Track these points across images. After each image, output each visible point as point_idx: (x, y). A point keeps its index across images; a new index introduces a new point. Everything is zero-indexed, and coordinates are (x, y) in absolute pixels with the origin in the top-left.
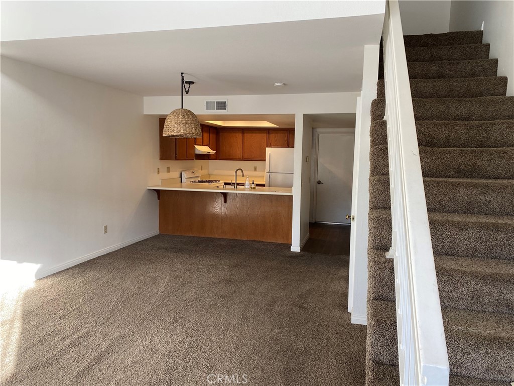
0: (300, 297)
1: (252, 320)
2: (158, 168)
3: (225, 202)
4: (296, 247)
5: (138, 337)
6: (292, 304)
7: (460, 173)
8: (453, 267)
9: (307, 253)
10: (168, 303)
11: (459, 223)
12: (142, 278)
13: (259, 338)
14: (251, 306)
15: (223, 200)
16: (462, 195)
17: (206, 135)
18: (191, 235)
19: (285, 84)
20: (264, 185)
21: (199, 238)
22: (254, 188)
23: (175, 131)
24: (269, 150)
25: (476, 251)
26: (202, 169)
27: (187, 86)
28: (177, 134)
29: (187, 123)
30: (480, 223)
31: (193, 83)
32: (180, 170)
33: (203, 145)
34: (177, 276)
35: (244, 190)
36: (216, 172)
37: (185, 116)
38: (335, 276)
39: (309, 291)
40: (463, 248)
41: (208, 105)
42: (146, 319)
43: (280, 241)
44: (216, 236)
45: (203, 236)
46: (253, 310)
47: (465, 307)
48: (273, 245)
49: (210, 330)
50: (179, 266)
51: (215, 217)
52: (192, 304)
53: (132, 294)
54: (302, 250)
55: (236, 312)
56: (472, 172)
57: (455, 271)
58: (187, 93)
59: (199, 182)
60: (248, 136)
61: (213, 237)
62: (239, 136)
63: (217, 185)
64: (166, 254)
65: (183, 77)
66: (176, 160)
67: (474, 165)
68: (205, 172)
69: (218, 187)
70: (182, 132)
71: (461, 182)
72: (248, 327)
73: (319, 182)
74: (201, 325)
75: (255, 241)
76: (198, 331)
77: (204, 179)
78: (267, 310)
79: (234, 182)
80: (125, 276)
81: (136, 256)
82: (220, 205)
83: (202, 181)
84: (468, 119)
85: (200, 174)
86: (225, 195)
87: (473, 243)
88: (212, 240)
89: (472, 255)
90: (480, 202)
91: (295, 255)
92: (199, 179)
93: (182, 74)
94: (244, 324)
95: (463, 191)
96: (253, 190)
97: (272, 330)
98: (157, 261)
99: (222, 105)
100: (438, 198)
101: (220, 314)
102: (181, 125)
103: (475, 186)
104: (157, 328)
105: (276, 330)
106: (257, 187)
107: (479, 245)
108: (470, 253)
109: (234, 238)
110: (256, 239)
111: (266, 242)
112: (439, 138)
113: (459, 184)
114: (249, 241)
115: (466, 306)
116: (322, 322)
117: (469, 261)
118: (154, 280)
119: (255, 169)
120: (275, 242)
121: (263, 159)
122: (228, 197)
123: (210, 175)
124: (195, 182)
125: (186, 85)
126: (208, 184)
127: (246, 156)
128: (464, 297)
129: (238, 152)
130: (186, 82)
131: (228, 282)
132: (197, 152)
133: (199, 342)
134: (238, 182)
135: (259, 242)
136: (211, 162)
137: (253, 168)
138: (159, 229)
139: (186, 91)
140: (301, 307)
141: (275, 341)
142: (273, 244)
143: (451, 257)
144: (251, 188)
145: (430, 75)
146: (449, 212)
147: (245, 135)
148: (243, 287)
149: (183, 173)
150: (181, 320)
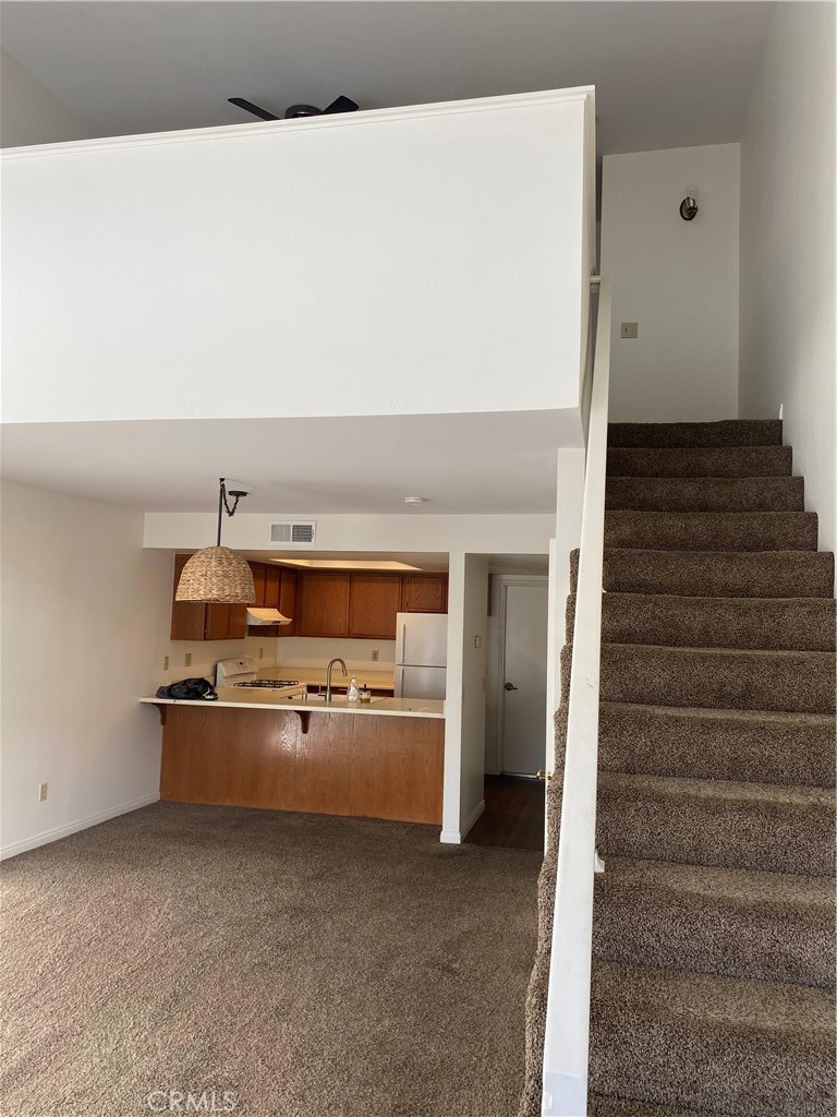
0: (447, 946)
1: (338, 999)
2: (167, 658)
3: (305, 730)
4: (451, 834)
5: (90, 1037)
6: (427, 964)
7: (723, 700)
8: (690, 889)
9: (474, 846)
10: (164, 961)
11: (708, 800)
12: (113, 902)
13: (349, 1039)
14: (340, 966)
15: (300, 727)
16: (720, 744)
17: (272, 586)
18: (228, 803)
19: (424, 500)
20: (390, 693)
21: (246, 810)
22: (368, 701)
23: (201, 592)
24: (402, 619)
25: (741, 855)
26: (261, 657)
27: (231, 500)
28: (203, 597)
29: (225, 576)
30: (745, 801)
31: (244, 494)
32: (214, 660)
33: (264, 607)
34: (189, 899)
35: (345, 704)
36: (293, 662)
37: (224, 561)
38: (527, 899)
39: (467, 933)
40: (717, 851)
41: (276, 531)
42: (112, 995)
43: (421, 819)
44: (284, 807)
45: (254, 806)
46: (343, 976)
47: (714, 969)
48: (405, 827)
49: (247, 1020)
50: (196, 876)
51: (284, 763)
52: (215, 962)
53: (87, 940)
54: (464, 840)
55: (308, 980)
56: (744, 699)
57: (692, 896)
58: (231, 514)
59: (254, 684)
60: (359, 587)
61: (275, 808)
62: (342, 586)
63: (289, 693)
64: (170, 847)
65: (223, 486)
66: (205, 639)
67: (748, 685)
68: (267, 661)
69: (290, 698)
70: (214, 594)
71: (717, 719)
72: (328, 1014)
73: (509, 687)
74: (230, 1009)
75: (364, 818)
76: (222, 1023)
77: (265, 677)
78: (375, 976)
79: (324, 684)
80: (78, 897)
81: (104, 852)
82: (292, 738)
83: (259, 684)
84: (746, 592)
85: (256, 667)
86: (305, 716)
87: (734, 840)
88: (274, 815)
89: (735, 863)
90: (754, 759)
91: (451, 852)
92: (254, 678)
93: (222, 480)
94: (321, 1007)
95: (720, 736)
96: (364, 705)
97: (379, 1020)
98: (150, 864)
99: (303, 533)
100: (677, 749)
101: (271, 984)
102: (215, 580)
103: (743, 727)
104: (135, 1017)
105: (386, 1022)
106: (373, 699)
107: (745, 845)
108: (730, 860)
109: (321, 812)
110: (369, 815)
111: (390, 821)
112: (689, 629)
113: (714, 723)
114: (355, 817)
115: (716, 966)
116: (485, 1003)
117: (725, 877)
118: (139, 909)
119: (375, 656)
120: (408, 820)
121: (390, 636)
122: (311, 720)
123: (277, 669)
124: (244, 684)
125: (230, 498)
126: (271, 689)
127: (355, 630)
128: (711, 949)
129: (340, 619)
130: (231, 493)
131: (297, 912)
132: (251, 622)
133: (220, 1047)
134: (333, 684)
135: (375, 820)
136: (281, 640)
137: (371, 655)
138: (161, 791)
139: (228, 512)
140: (447, 969)
141: (381, 1045)
142: (405, 824)
143: (695, 869)
144: (361, 699)
145: (684, 502)
146: (700, 777)
147: (356, 585)
148: (329, 925)
149: (220, 665)
150: (188, 998)
